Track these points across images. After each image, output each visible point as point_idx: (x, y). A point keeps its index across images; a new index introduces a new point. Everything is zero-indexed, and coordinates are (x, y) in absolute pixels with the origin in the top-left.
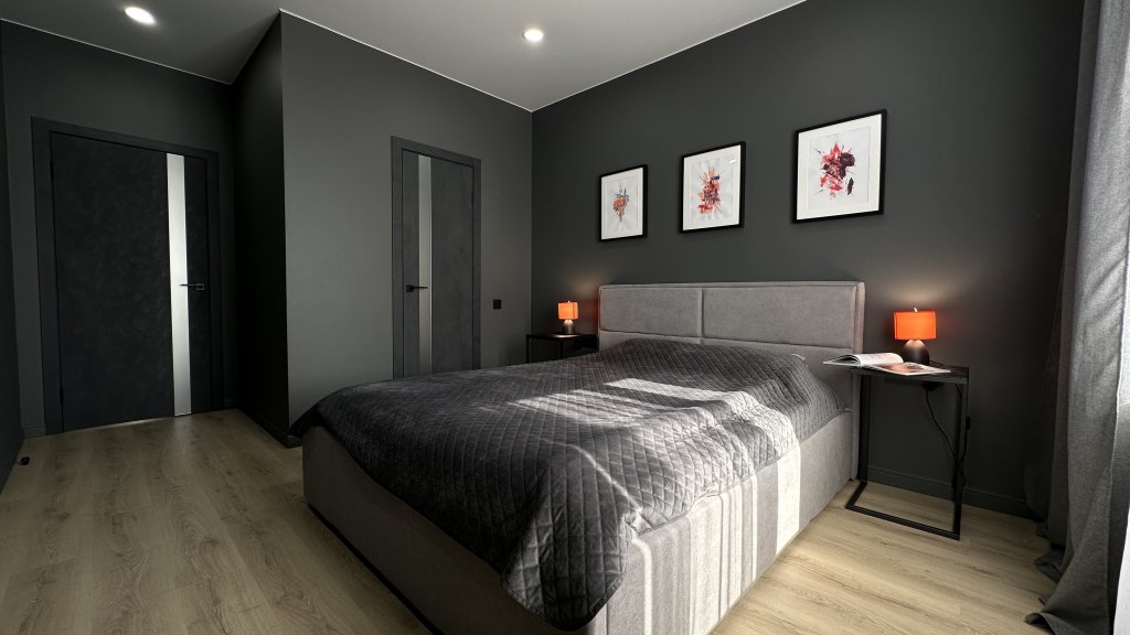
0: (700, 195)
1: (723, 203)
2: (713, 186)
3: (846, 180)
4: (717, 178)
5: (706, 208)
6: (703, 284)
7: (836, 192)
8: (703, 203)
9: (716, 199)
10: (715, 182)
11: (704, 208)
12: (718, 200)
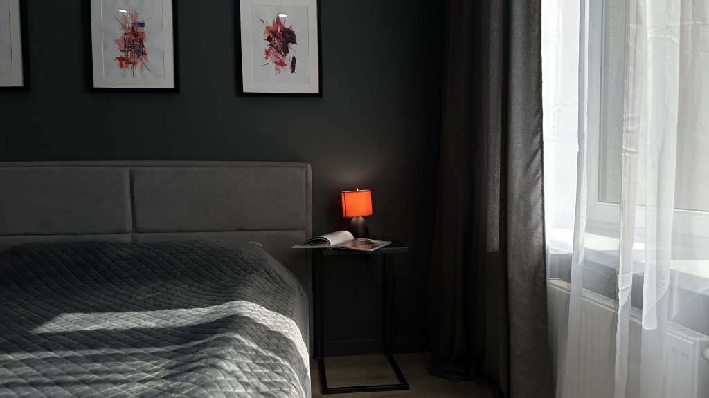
0: (117, 42)
1: (152, 58)
2: (136, 35)
3: (289, 56)
4: (142, 25)
5: (128, 62)
6: (129, 163)
7: (280, 67)
8: (123, 54)
9: (141, 52)
10: (139, 29)
11: (124, 62)
12: (145, 54)
